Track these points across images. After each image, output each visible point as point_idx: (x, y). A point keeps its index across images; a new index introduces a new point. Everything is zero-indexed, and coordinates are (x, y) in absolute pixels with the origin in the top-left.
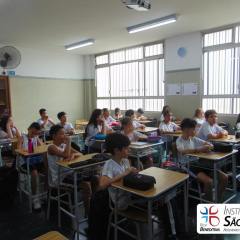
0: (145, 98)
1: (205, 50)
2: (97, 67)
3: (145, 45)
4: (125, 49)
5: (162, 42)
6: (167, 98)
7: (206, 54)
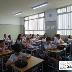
0: (39, 30)
1: (58, 15)
2: (25, 21)
3: (39, 14)
4: (33, 15)
5: (44, 12)
6: (46, 30)
7: (58, 16)
